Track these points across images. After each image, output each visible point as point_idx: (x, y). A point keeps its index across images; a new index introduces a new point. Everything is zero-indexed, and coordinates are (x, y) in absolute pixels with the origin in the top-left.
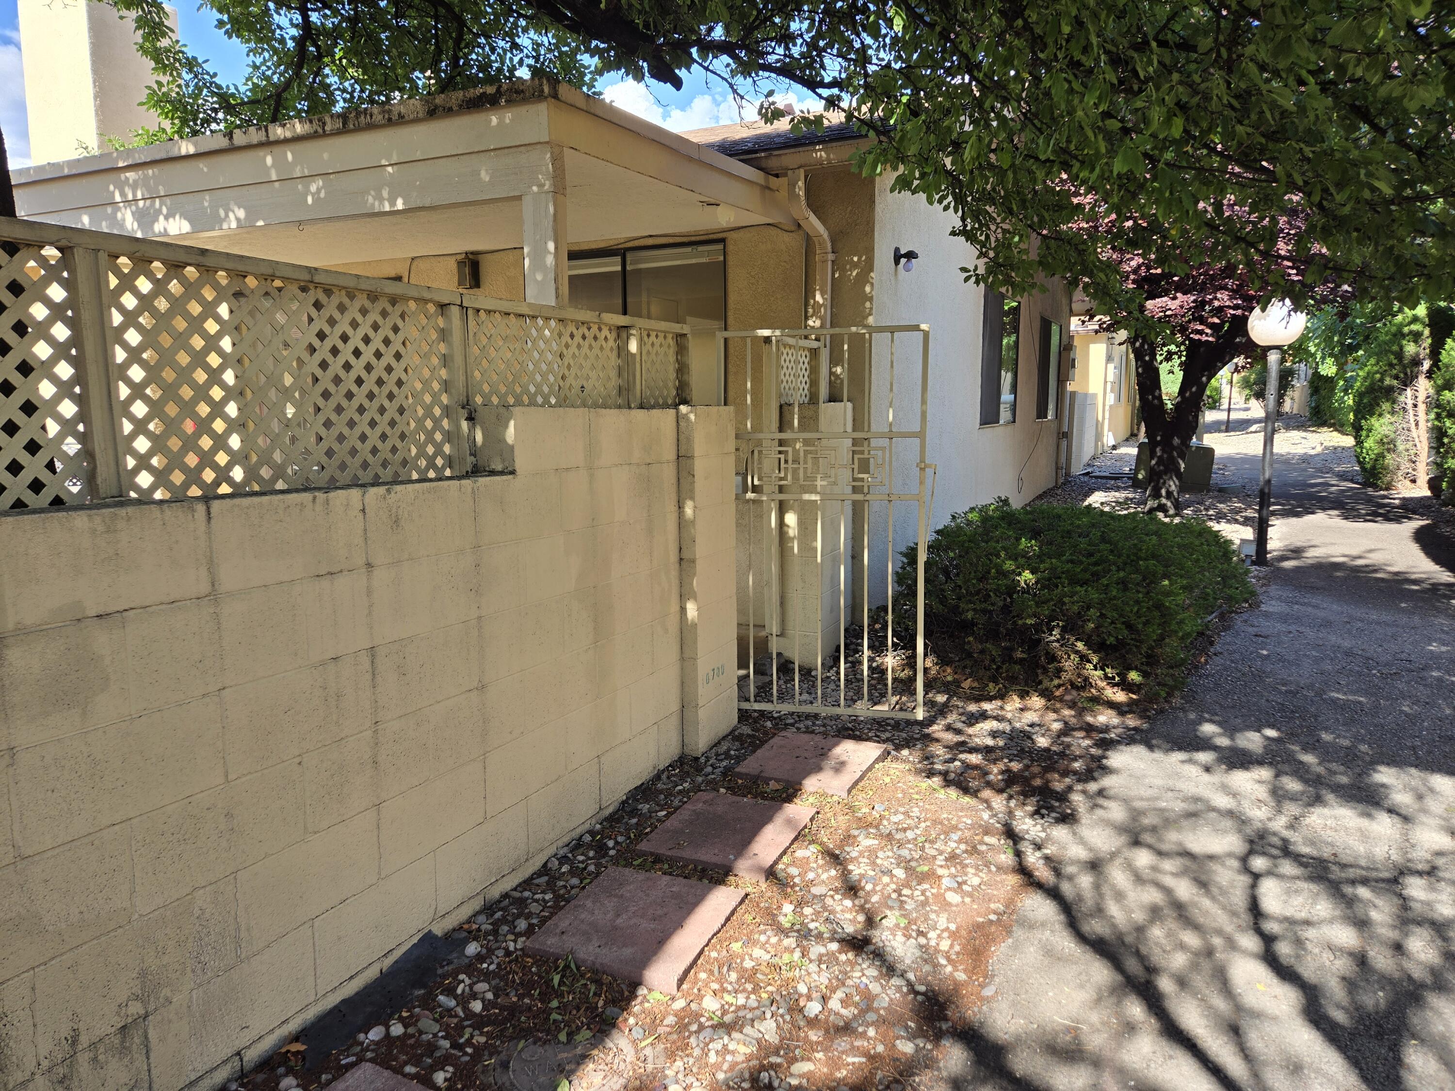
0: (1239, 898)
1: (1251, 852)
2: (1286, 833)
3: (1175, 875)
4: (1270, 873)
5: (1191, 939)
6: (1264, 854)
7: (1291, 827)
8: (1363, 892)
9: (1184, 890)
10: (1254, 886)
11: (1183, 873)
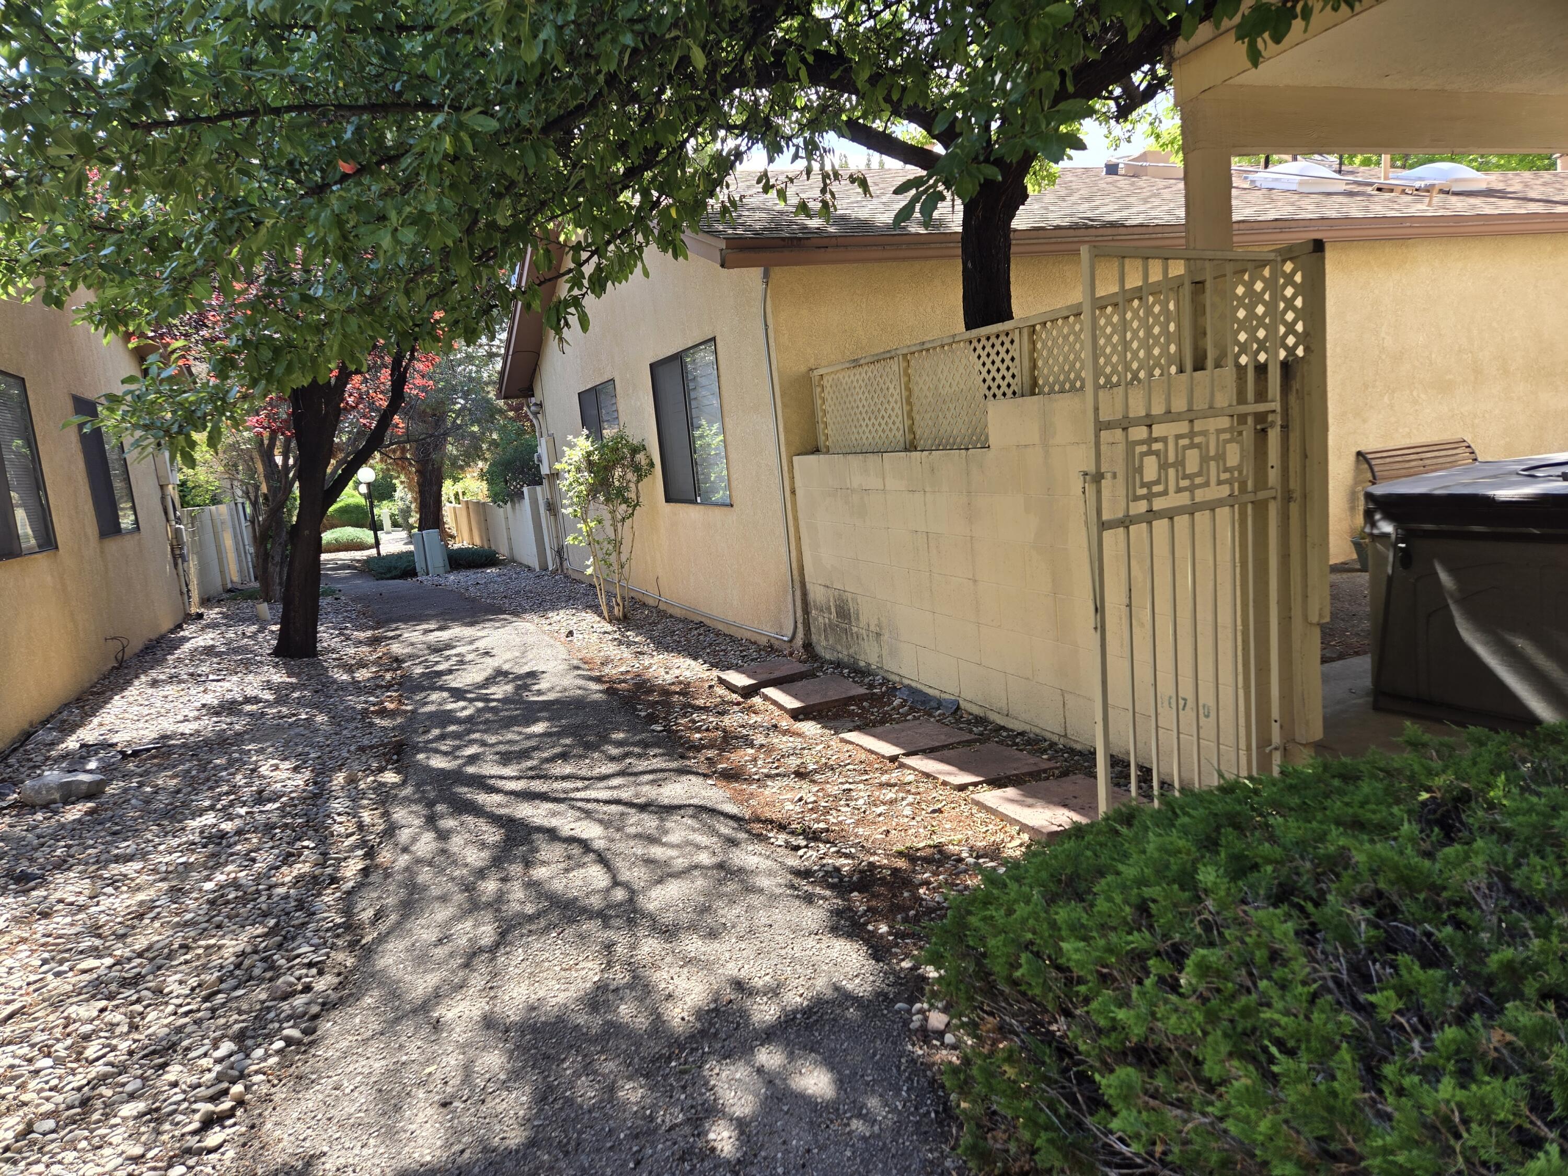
0: (619, 863)
1: (631, 900)
2: (611, 934)
3: (672, 858)
4: (608, 890)
5: (632, 830)
6: (620, 905)
7: (609, 947)
8: (530, 909)
9: (657, 852)
10: (614, 877)
11: (666, 863)
